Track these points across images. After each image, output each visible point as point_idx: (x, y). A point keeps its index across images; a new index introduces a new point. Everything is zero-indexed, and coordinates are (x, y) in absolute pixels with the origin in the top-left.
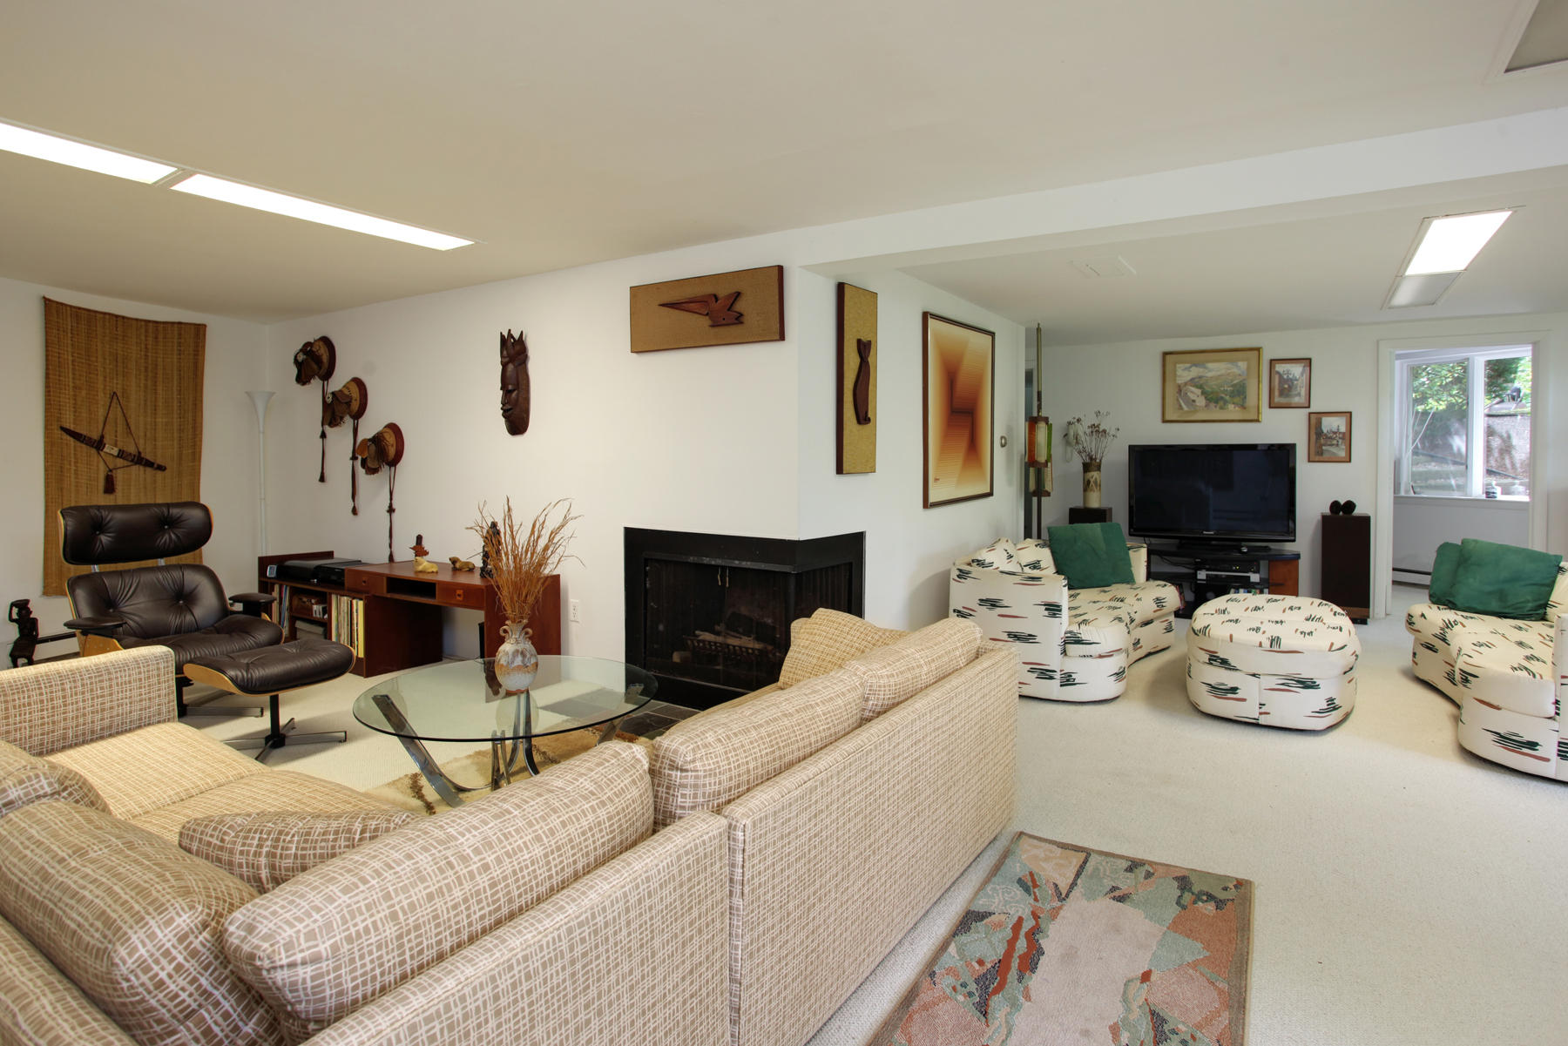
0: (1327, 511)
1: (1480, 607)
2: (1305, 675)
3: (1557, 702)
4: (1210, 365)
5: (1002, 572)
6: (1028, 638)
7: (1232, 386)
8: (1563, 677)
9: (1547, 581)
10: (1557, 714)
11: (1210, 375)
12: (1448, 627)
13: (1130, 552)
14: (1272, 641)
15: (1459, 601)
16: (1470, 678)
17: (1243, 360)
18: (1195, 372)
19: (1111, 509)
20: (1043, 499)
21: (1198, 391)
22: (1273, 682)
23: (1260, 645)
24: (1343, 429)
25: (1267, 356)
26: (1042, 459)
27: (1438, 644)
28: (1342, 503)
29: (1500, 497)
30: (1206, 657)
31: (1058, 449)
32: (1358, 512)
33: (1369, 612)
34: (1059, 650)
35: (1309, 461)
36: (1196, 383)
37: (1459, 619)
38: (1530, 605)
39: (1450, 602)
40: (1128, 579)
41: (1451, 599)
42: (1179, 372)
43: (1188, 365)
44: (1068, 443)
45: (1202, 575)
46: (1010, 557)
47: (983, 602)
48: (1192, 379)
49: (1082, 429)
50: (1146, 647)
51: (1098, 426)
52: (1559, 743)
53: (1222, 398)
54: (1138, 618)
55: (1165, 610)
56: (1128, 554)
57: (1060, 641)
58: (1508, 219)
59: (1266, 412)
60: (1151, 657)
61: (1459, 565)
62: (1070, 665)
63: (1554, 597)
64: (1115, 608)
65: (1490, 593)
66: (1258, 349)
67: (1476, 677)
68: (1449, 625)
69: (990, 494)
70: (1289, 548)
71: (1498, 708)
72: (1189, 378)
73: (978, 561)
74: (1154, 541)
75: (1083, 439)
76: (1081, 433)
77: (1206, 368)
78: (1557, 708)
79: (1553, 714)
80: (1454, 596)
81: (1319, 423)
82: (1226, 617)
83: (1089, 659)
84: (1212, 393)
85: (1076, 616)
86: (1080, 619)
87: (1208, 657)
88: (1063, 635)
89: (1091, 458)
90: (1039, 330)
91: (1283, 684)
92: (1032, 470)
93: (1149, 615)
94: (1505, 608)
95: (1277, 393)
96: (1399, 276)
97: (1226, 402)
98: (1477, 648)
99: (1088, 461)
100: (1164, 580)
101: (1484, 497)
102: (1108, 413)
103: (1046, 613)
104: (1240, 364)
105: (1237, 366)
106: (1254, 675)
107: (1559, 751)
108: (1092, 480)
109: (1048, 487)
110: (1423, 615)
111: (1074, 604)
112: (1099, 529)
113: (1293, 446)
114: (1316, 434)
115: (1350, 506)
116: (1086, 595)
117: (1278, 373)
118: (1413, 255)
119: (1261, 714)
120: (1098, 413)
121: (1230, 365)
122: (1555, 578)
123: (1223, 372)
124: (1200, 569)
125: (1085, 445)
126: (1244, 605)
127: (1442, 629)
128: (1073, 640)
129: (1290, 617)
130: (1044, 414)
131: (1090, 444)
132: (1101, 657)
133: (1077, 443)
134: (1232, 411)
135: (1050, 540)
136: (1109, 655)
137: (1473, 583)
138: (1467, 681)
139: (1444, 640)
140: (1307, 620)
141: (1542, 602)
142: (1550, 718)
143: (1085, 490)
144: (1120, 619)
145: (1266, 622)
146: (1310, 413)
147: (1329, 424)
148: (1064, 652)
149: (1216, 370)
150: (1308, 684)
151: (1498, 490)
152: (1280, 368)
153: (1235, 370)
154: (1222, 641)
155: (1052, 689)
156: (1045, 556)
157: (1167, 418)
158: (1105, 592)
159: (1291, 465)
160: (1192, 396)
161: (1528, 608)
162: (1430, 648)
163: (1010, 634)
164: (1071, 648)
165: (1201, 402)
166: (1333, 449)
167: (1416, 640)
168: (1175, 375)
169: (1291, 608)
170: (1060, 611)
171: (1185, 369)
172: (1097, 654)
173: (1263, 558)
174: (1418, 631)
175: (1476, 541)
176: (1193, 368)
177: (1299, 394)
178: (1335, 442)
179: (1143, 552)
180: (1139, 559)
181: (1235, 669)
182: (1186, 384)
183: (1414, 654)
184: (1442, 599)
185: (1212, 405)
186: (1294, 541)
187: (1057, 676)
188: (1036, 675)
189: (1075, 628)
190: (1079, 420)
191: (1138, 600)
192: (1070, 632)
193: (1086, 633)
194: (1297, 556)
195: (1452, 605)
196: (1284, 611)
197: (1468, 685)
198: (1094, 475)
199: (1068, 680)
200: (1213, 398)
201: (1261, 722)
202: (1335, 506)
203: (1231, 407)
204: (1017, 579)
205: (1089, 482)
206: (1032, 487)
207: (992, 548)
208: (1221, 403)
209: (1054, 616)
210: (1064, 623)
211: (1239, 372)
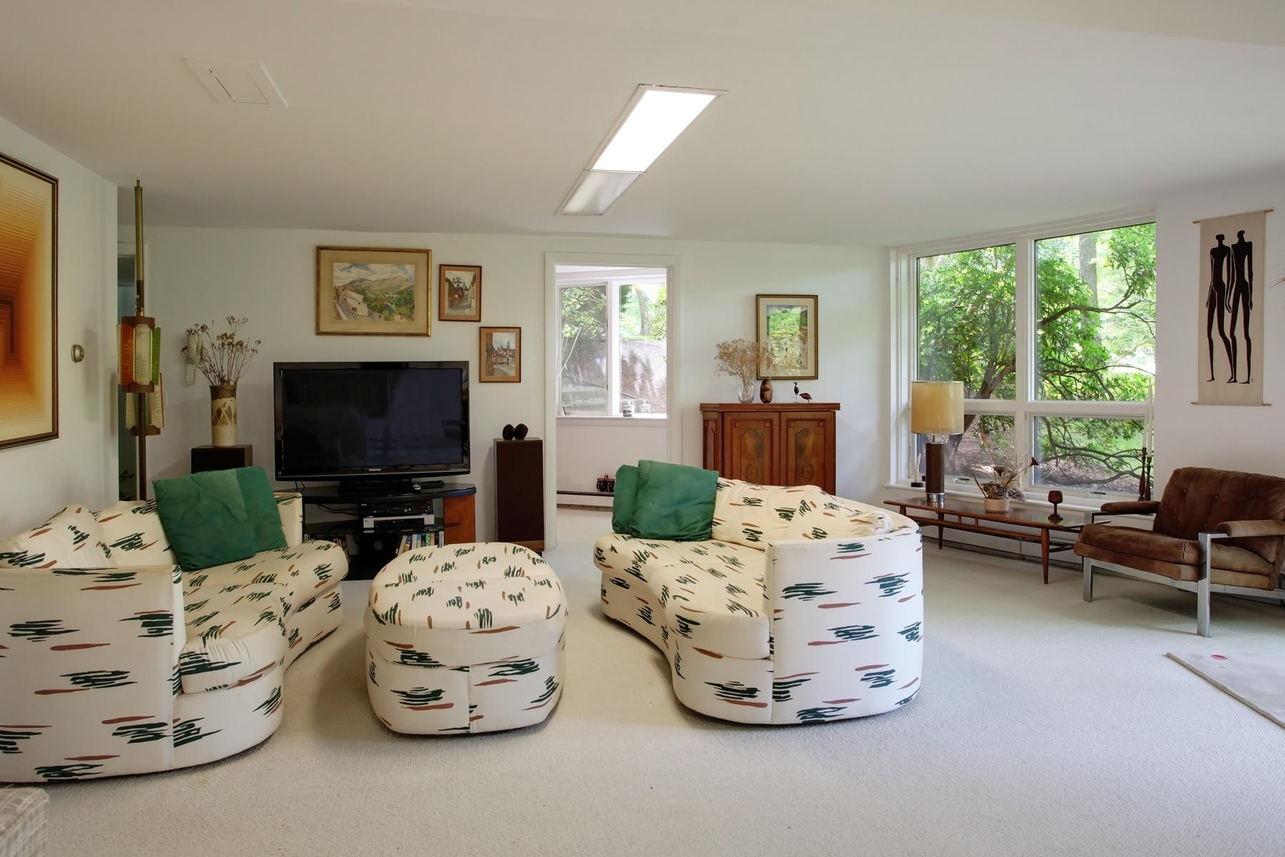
0: (500, 436)
1: (661, 533)
2: (523, 656)
3: (771, 640)
4: (373, 267)
5: (58, 572)
6: (113, 679)
7: (399, 293)
8: (776, 611)
9: (709, 499)
10: (772, 652)
11: (372, 278)
12: (640, 560)
13: (280, 505)
14: (482, 617)
15: (642, 527)
16: (690, 626)
17: (411, 263)
18: (355, 274)
19: (251, 447)
20: (148, 439)
21: (360, 298)
22: (485, 674)
23: (468, 627)
24: (513, 346)
25: (436, 260)
26: (145, 380)
27: (631, 579)
28: (515, 427)
29: (635, 415)
30: (397, 655)
31: (171, 365)
32: (530, 436)
33: (543, 544)
34: (170, 687)
35: (481, 382)
36: (355, 286)
37: (649, 549)
38: (700, 524)
39: (634, 530)
40: (277, 543)
41: (634, 527)
42: (337, 273)
43: (348, 265)
44: (189, 360)
45: (369, 523)
46: (81, 537)
47: (19, 629)
48: (352, 282)
49: (206, 340)
50: (307, 637)
51: (231, 337)
52: (774, 684)
53: (388, 306)
54: (295, 602)
55: (330, 581)
56: (277, 508)
57: (170, 673)
58: (712, 103)
59: (436, 327)
60: (314, 648)
61: (638, 489)
62: (190, 709)
63: (717, 514)
64: (262, 596)
65: (667, 516)
66: (427, 252)
67: (697, 624)
68: (641, 558)
69: (54, 435)
70: (462, 481)
71: (719, 657)
72: (348, 281)
73: (11, 555)
74: (308, 484)
75: (211, 354)
76: (207, 346)
77: (368, 269)
78: (772, 646)
79: (768, 653)
80: (637, 524)
81: (490, 337)
82: (414, 587)
83: (224, 692)
84: (376, 299)
85: (199, 621)
86: (206, 627)
87: (400, 653)
88: (176, 662)
89: (222, 380)
90: (138, 189)
91: (497, 674)
92: (129, 396)
93: (310, 592)
94: (681, 530)
95: (447, 304)
96: (587, 170)
97: (391, 312)
98: (683, 586)
99: (218, 383)
100: (325, 539)
101: (621, 415)
102: (245, 320)
103: (145, 631)
104: (407, 267)
105: (403, 269)
106: (461, 669)
107: (774, 692)
108: (224, 410)
109: (156, 421)
110: (613, 549)
111: (195, 599)
112: (234, 479)
113: (466, 364)
114: (487, 350)
115: (522, 430)
116: (218, 576)
117: (448, 280)
118: (610, 140)
119: (472, 719)
120: (231, 320)
121: (395, 268)
122: (716, 494)
123: (387, 276)
124: (367, 515)
125: (213, 362)
126: (429, 565)
127: (635, 563)
128: (196, 665)
129: (488, 572)
130: (147, 313)
131: (220, 360)
132: (242, 683)
133: (202, 359)
134: (399, 323)
135: (158, 501)
136: (256, 677)
137: (652, 509)
138: (687, 629)
139: (638, 575)
140: (507, 574)
141: (708, 521)
142: (765, 659)
143: (214, 423)
144: (269, 616)
145: (463, 587)
146: (481, 328)
147: (502, 340)
148: (180, 690)
149: (381, 273)
150: (525, 668)
151: (633, 408)
152: (451, 275)
153: (401, 274)
154: (419, 628)
155: (164, 753)
156: (150, 526)
157: (322, 329)
158: (245, 568)
159: (464, 387)
160: (352, 303)
161: (699, 529)
162: (621, 583)
163: (76, 678)
164: (192, 681)
165: (363, 310)
166: (504, 368)
167: (604, 576)
168: (332, 277)
169: (485, 560)
170: (170, 623)
171: (344, 269)
172: (236, 681)
173: (436, 496)
174: (610, 567)
175: (651, 462)
176: (354, 269)
177: (470, 306)
178: (505, 360)
179: (298, 502)
180: (292, 514)
181: (437, 665)
182: (345, 288)
183: (604, 592)
184: (625, 527)
185: (376, 315)
186: (468, 472)
187: (169, 731)
188: (129, 738)
189: (197, 647)
190: (203, 328)
191: (294, 574)
192: (189, 654)
193: (215, 651)
194: (473, 490)
195: (635, 534)
196: (479, 567)
197: (688, 634)
198: (227, 402)
199: (188, 734)
200: (377, 307)
201: (471, 731)
202: (508, 431)
203: (397, 317)
204: (88, 581)
205: (219, 412)
206: (130, 421)
207: (41, 528)
208: (386, 313)
209: (159, 633)
210: (179, 640)
211: (405, 277)
